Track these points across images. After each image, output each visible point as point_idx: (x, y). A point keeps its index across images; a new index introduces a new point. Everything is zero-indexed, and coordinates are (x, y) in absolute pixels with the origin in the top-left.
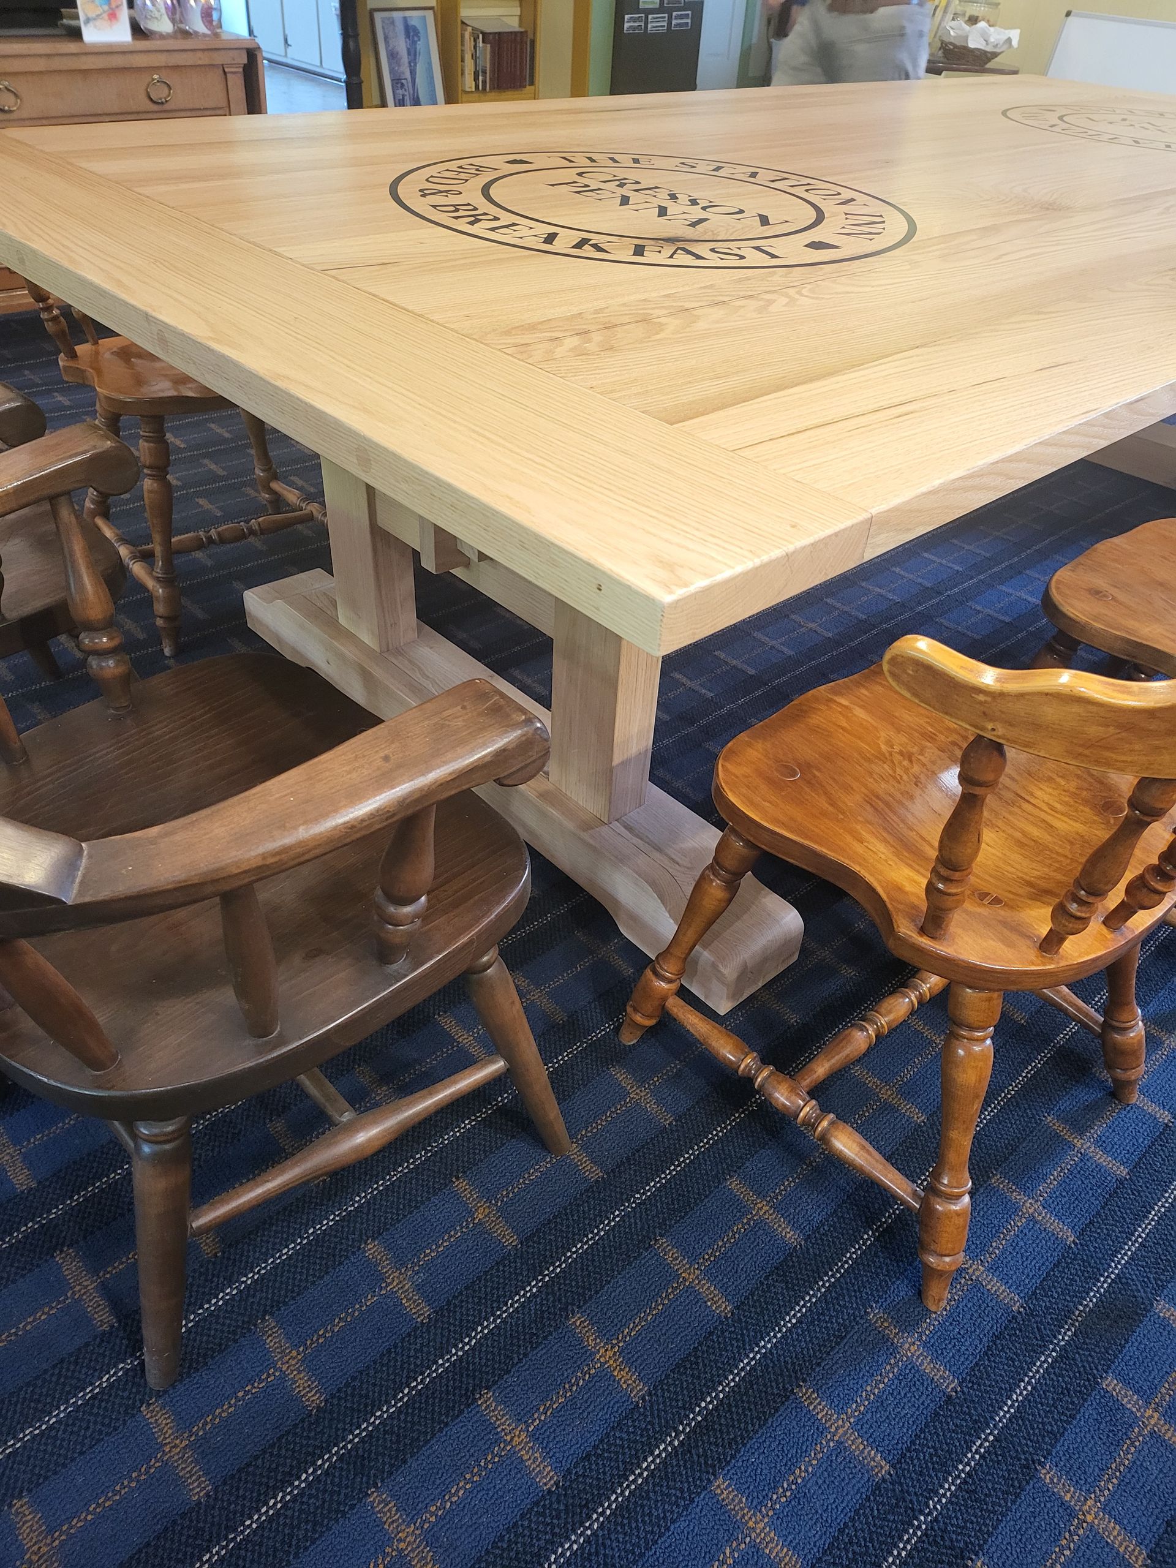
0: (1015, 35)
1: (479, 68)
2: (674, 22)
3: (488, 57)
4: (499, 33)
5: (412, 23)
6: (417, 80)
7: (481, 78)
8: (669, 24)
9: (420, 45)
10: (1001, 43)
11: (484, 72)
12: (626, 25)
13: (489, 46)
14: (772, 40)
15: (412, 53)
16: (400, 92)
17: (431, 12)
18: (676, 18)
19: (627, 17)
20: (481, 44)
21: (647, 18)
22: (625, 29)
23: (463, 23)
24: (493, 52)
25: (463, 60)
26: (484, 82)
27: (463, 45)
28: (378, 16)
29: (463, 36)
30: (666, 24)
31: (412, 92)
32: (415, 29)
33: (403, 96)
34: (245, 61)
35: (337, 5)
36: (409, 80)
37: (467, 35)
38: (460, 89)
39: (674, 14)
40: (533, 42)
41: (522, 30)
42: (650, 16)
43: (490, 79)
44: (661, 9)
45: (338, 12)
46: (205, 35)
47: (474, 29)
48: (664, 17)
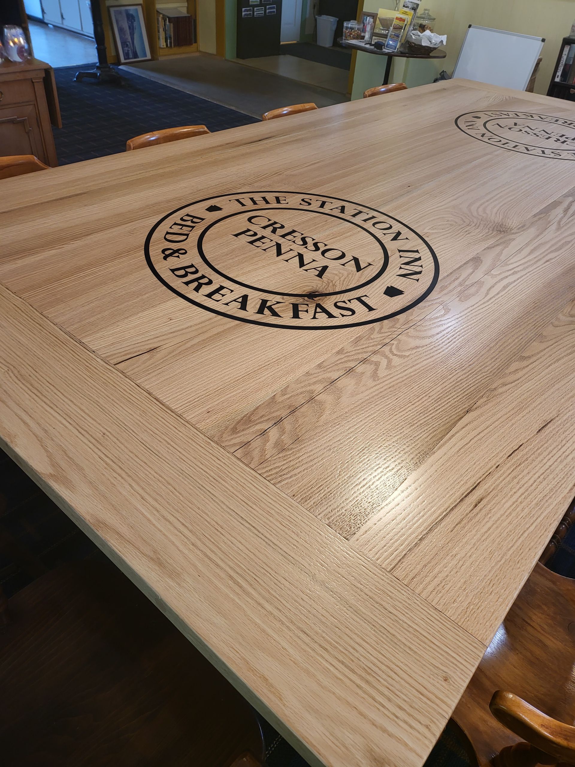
0: (444, 38)
1: (168, 36)
2: (267, 11)
3: (172, 30)
4: (177, 18)
5: (131, 12)
6: (135, 42)
7: (169, 41)
8: (265, 12)
9: (135, 24)
10: (438, 43)
11: (170, 38)
12: (243, 13)
13: (172, 24)
14: (317, 16)
15: (131, 27)
16: (126, 49)
17: (140, 6)
18: (269, 8)
19: (243, 9)
20: (168, 23)
21: (253, 9)
22: (243, 15)
23: (157, 11)
24: (174, 27)
25: (159, 32)
26: (171, 43)
27: (158, 24)
28: (112, 10)
29: (158, 19)
30: (263, 12)
31: (132, 48)
32: (132, 16)
33: (128, 51)
34: (44, 75)
35: (89, 3)
36: (131, 42)
37: (160, 19)
38: (158, 47)
39: (267, 7)
40: (195, 21)
41: (189, 15)
42: (255, 9)
43: (174, 41)
44: (261, 5)
45: (90, 6)
46: (20, 63)
47: (163, 15)
48: (262, 9)
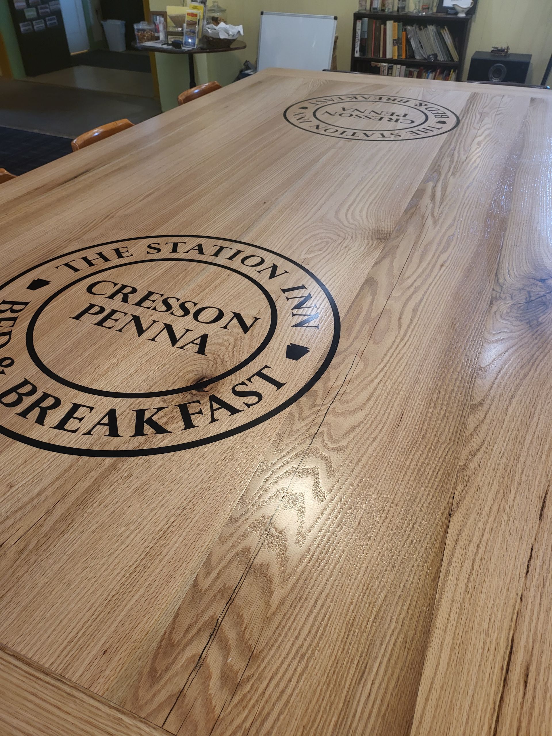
0: (240, 28)
2: (48, 23)
8: (46, 24)
10: (235, 34)
19: (21, 25)
22: (22, 31)
30: (43, 25)
39: (47, 18)
42: (34, 22)
44: (39, 18)
48: (42, 21)
